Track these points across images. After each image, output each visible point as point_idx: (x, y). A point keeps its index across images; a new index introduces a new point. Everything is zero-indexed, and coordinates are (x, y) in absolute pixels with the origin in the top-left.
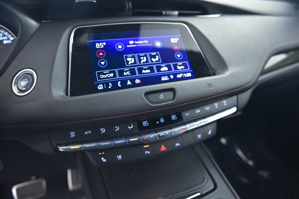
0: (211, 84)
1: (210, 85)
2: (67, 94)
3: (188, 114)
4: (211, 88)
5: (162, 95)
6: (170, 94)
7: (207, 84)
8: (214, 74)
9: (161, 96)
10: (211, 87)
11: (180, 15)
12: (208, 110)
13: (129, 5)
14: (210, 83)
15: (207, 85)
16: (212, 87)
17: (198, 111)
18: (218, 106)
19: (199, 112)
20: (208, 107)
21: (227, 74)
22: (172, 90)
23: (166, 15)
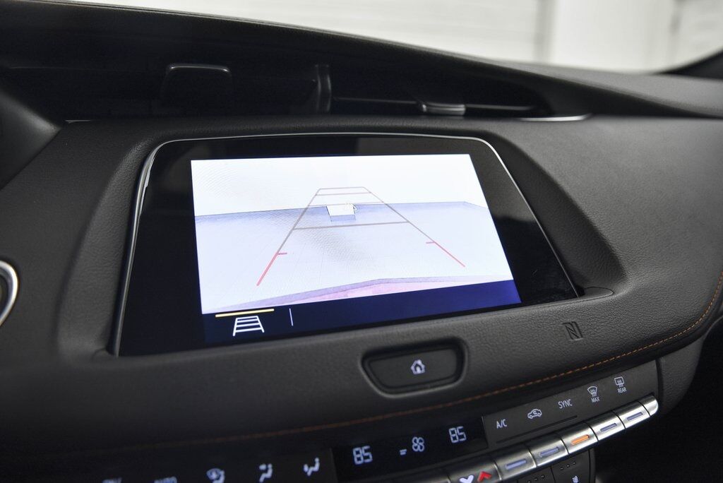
0: (576, 325)
1: (572, 328)
2: (109, 348)
3: (503, 421)
4: (576, 340)
5: (419, 362)
6: (446, 359)
7: (564, 324)
8: (581, 293)
9: (417, 365)
10: (579, 335)
11: (470, 114)
12: (567, 408)
13: (324, 84)
14: (575, 323)
15: (564, 328)
16: (582, 337)
17: (535, 413)
18: (598, 394)
19: (540, 415)
20: (566, 399)
21: (623, 291)
22: (454, 344)
23: (431, 115)
